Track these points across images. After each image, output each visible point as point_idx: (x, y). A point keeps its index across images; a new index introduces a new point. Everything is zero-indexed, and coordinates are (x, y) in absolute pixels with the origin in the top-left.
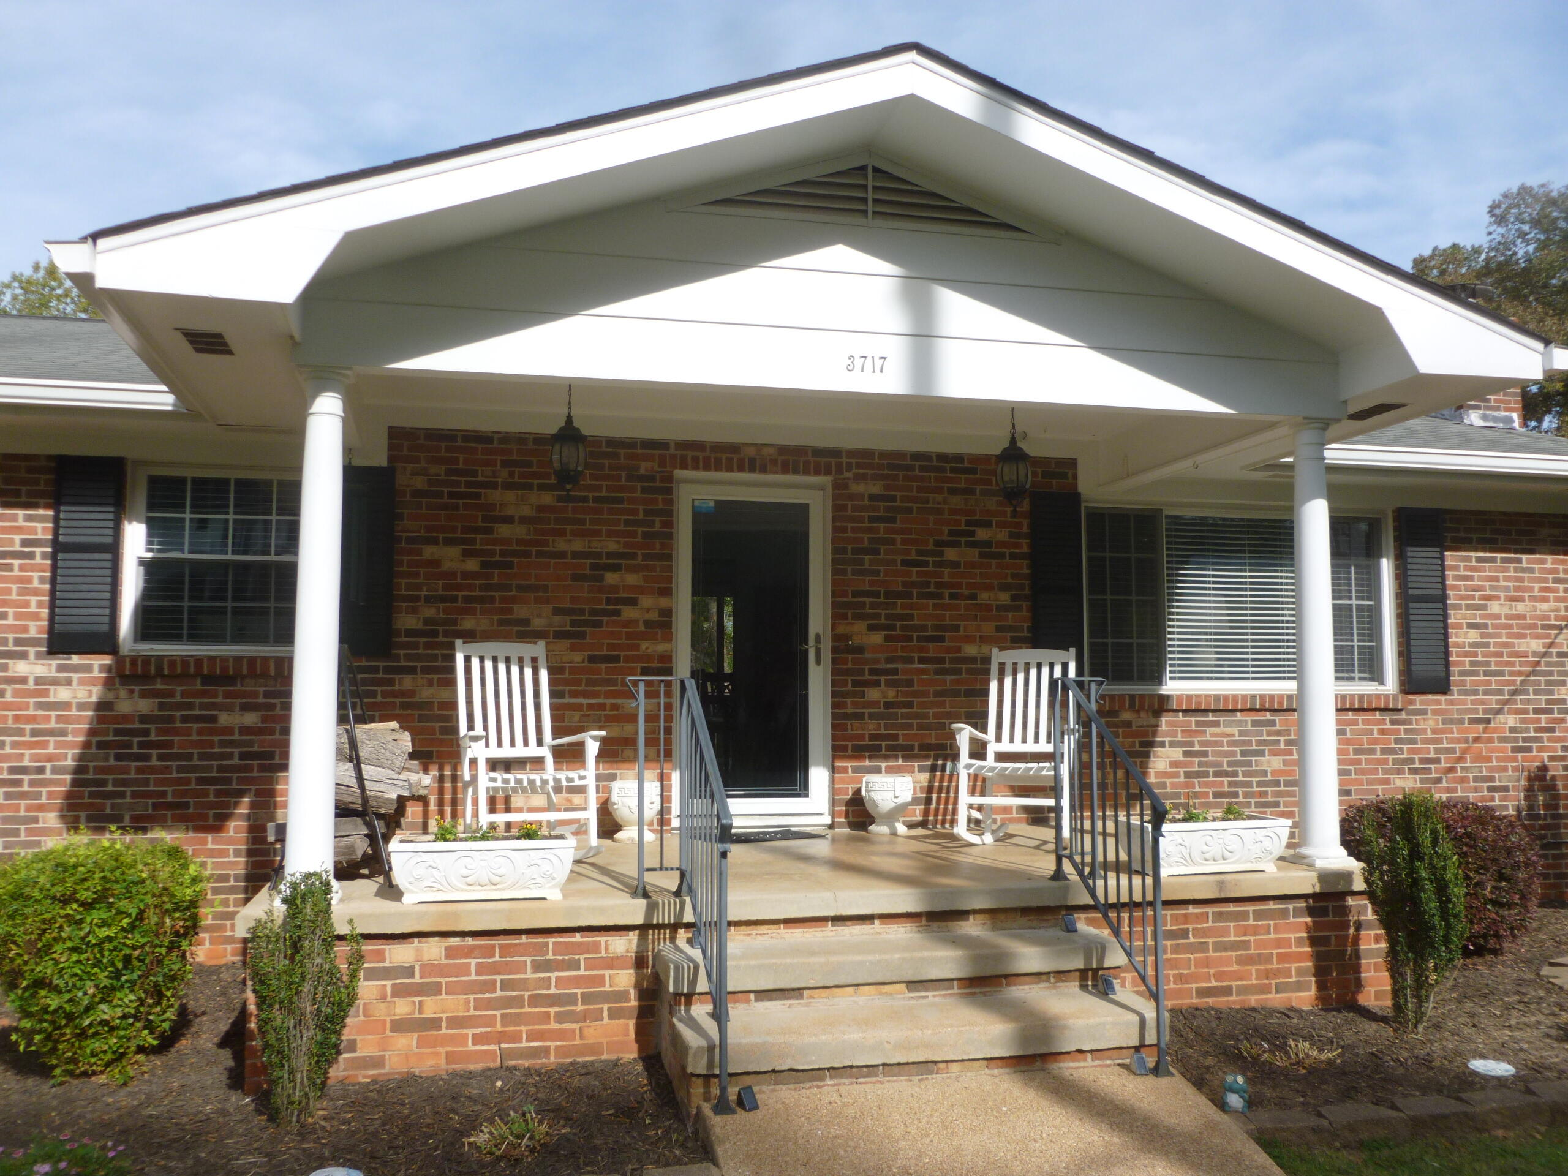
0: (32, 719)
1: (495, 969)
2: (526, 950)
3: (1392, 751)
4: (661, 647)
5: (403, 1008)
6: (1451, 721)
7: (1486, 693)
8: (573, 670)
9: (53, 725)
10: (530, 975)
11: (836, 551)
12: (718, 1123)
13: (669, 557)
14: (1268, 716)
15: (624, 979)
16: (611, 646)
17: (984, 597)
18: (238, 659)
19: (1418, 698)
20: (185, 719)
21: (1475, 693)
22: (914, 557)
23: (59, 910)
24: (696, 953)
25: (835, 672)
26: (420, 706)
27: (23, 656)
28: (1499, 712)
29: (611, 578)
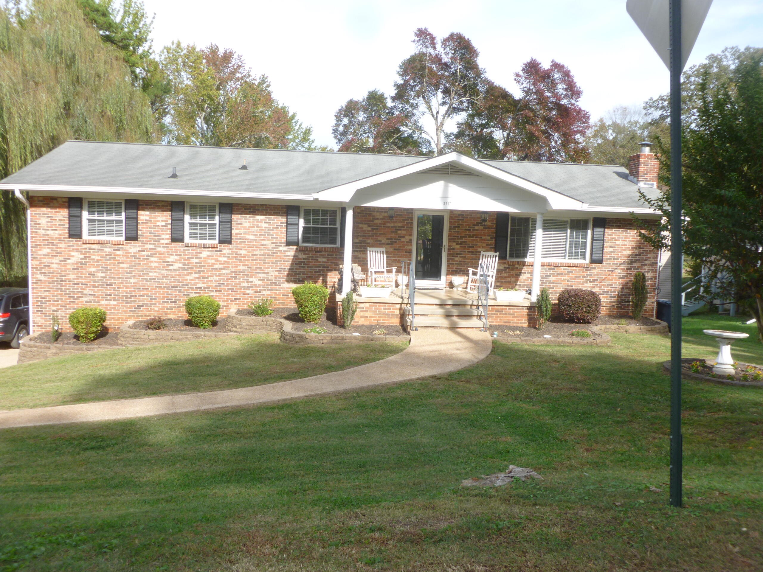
0: (283, 258)
1: (377, 309)
2: (382, 306)
3: (585, 277)
4: (410, 247)
5: (362, 314)
6: (602, 271)
7: (613, 264)
8: (390, 252)
9: (287, 260)
10: (383, 310)
11: (450, 227)
12: (411, 332)
13: (412, 228)
14: (553, 267)
15: (398, 312)
16: (399, 247)
17: (484, 238)
18: (322, 248)
19: (594, 264)
20: (312, 259)
21: (610, 264)
22: (468, 228)
23: (309, 295)
24: (410, 308)
25: (448, 254)
26: (359, 258)
27: (281, 246)
28: (616, 269)
29: (399, 232)
